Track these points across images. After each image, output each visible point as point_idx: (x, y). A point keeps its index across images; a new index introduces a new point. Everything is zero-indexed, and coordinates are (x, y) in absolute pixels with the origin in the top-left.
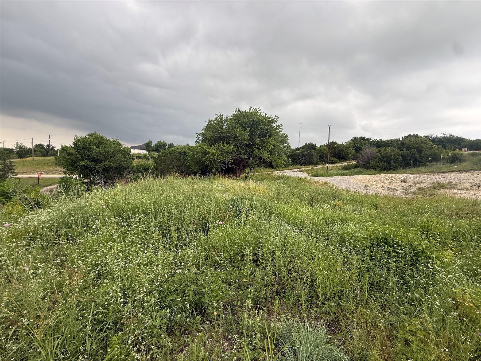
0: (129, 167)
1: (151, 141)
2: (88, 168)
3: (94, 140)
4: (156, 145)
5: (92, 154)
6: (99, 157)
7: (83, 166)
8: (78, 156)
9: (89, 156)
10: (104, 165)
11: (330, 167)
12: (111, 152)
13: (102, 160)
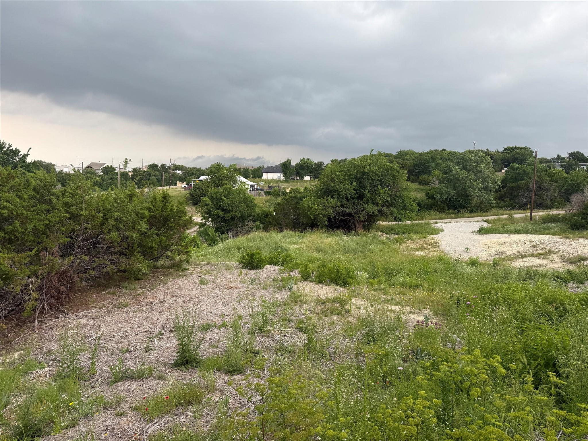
0: (251, 215)
1: (290, 161)
2: (219, 217)
3: (224, 191)
4: (297, 165)
5: (223, 204)
6: (227, 208)
7: (216, 215)
8: (212, 206)
9: (220, 206)
10: (231, 215)
11: (535, 216)
12: (236, 202)
13: (230, 210)
